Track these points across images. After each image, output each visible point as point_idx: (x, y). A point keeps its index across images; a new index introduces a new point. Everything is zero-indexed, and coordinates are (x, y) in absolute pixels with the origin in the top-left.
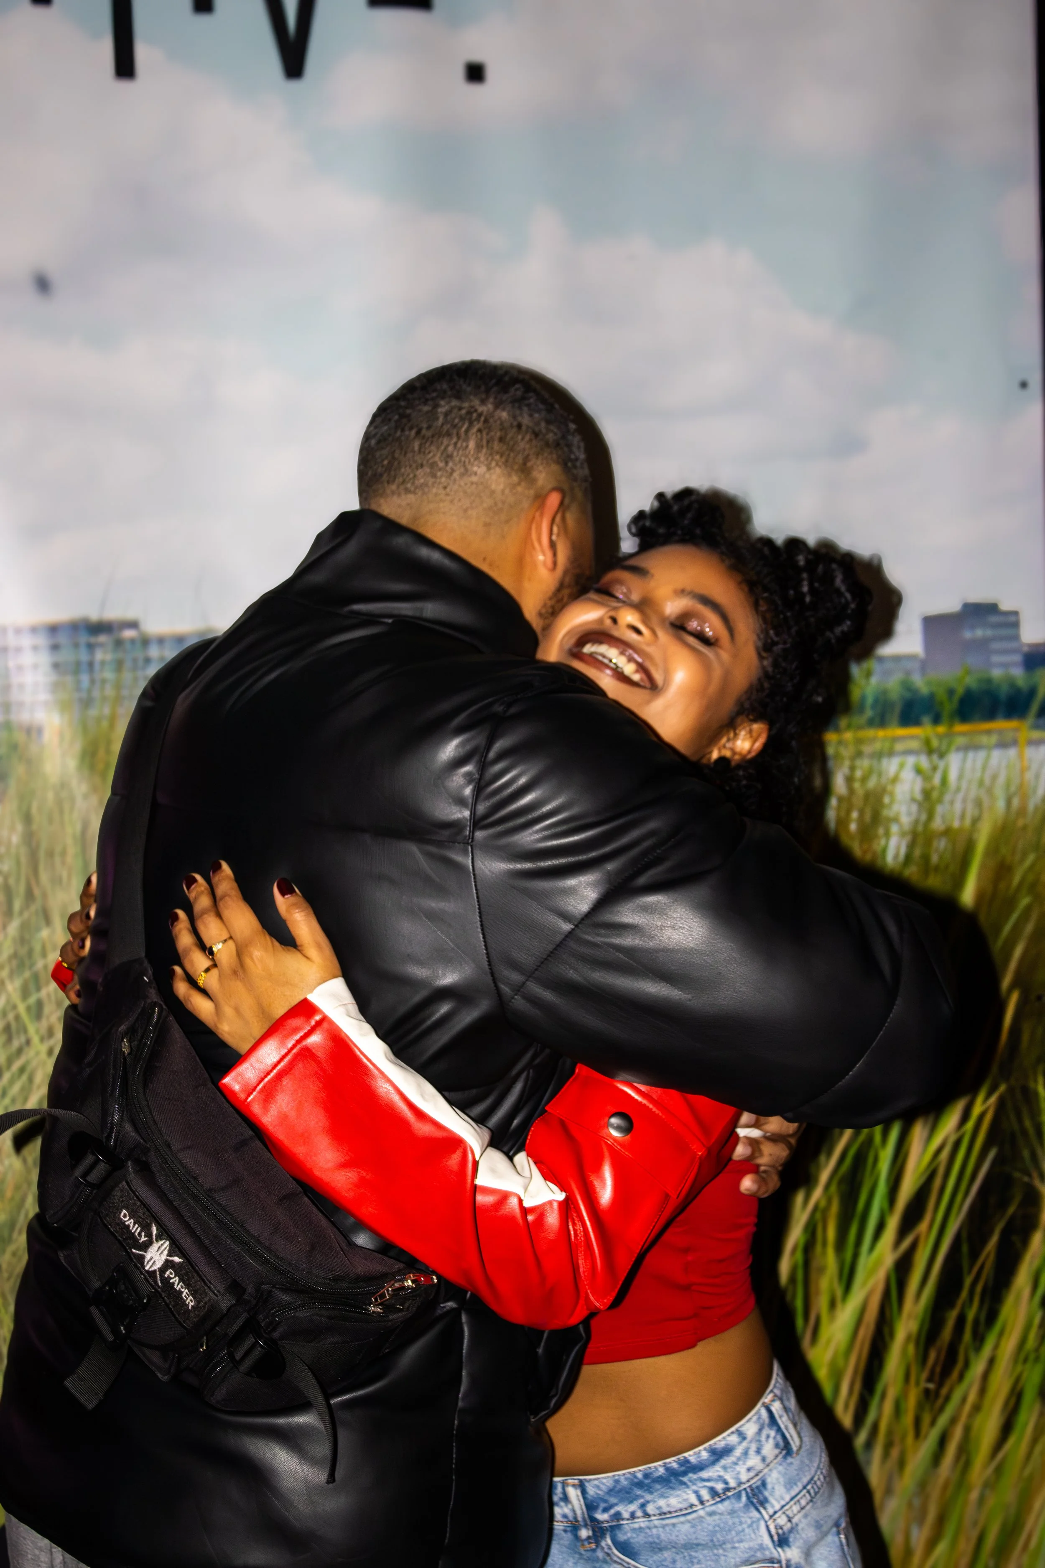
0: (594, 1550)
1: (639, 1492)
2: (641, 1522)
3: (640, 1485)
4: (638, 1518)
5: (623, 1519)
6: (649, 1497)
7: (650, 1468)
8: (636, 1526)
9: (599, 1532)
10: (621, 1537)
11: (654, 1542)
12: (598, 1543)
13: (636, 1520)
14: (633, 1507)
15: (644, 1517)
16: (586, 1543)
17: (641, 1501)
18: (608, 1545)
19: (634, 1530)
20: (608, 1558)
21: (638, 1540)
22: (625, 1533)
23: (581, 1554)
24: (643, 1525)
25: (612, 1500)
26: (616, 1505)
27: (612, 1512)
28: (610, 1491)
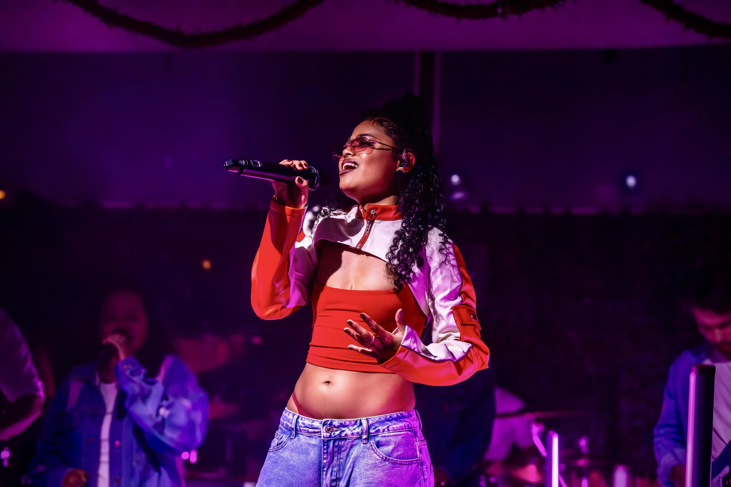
5: (379, 432)
6: (390, 424)
9: (369, 437)
11: (389, 442)
12: (368, 441)
16: (363, 441)
17: (388, 425)
18: (372, 442)
19: (382, 436)
21: (383, 441)
22: (379, 438)
23: (361, 445)
24: (386, 435)
25: (377, 425)
26: (378, 427)
27: (377, 429)
28: (377, 422)
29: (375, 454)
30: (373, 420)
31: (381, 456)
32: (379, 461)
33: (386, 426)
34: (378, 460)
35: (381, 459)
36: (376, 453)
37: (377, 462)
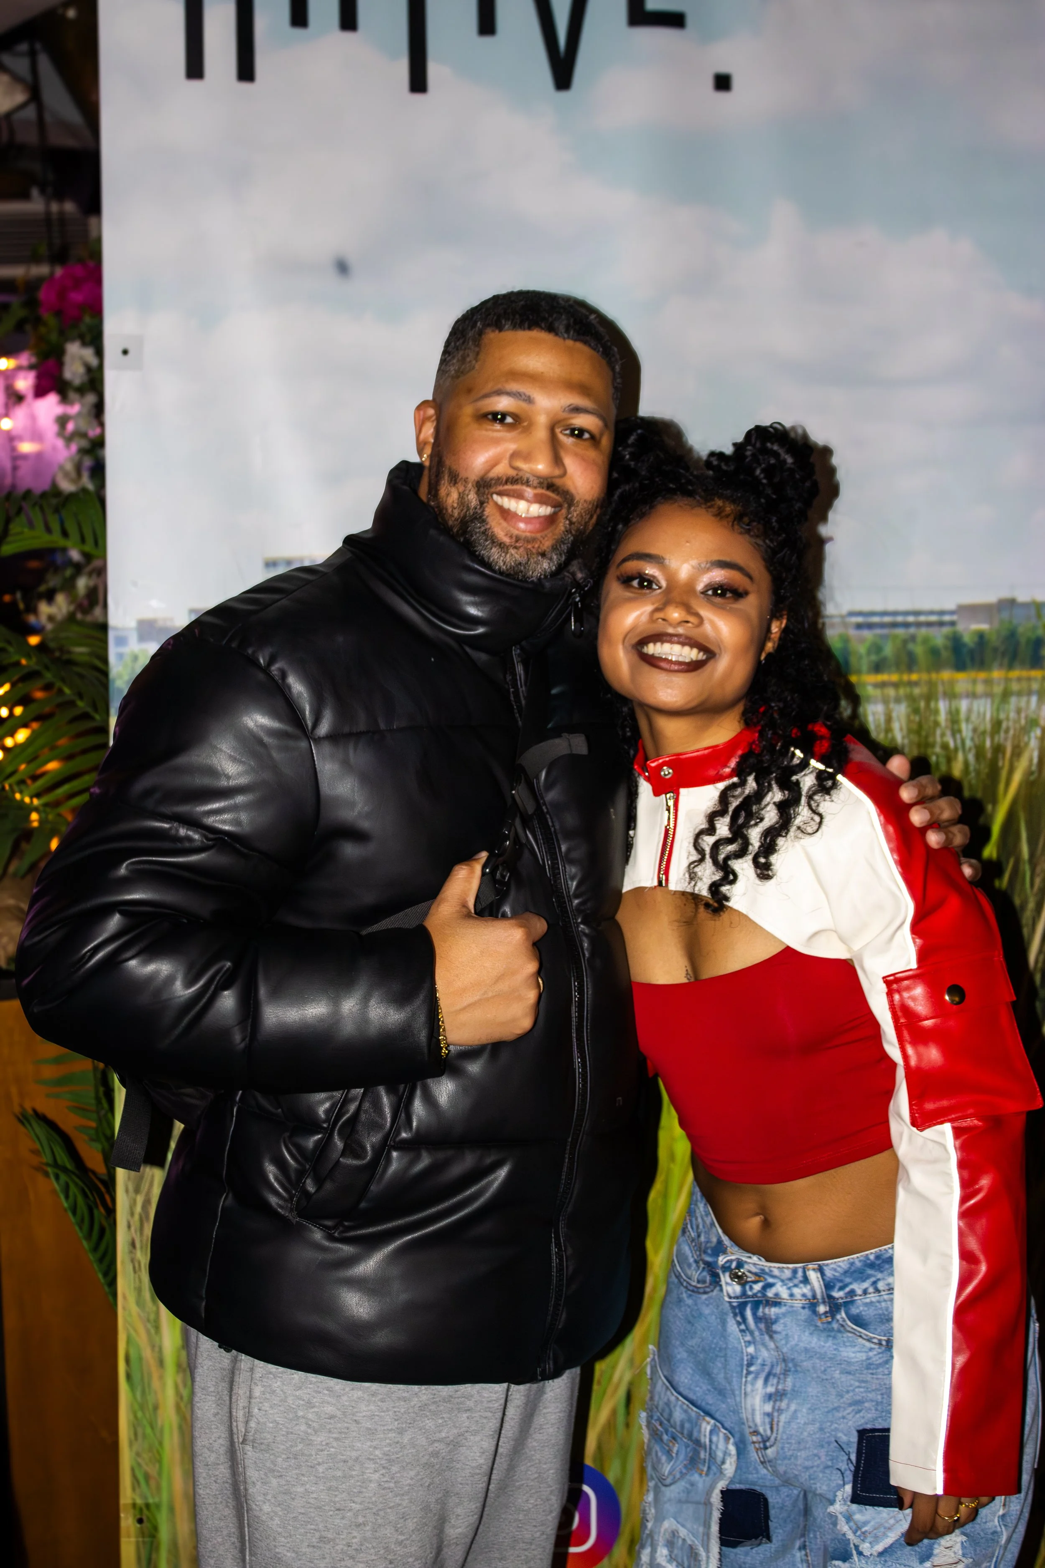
0: (829, 1323)
1: (870, 1272)
2: (872, 1297)
3: (872, 1265)
4: (870, 1293)
5: (856, 1296)
6: (880, 1276)
7: (880, 1250)
8: (868, 1300)
9: (835, 1307)
10: (854, 1311)
11: (884, 1314)
12: (833, 1317)
13: (868, 1296)
14: (866, 1285)
15: (874, 1293)
16: (823, 1317)
17: (873, 1279)
18: (842, 1318)
19: (866, 1304)
20: (842, 1329)
21: (868, 1313)
22: (858, 1307)
23: (816, 1326)
24: (874, 1299)
25: (848, 1280)
26: (851, 1283)
27: (847, 1289)
28: (846, 1272)
29: (860, 1340)
30: (835, 1270)
31: (875, 1341)
32: (875, 1353)
33: (868, 1281)
34: (871, 1349)
35: (876, 1347)
36: (861, 1336)
37: (871, 1354)
